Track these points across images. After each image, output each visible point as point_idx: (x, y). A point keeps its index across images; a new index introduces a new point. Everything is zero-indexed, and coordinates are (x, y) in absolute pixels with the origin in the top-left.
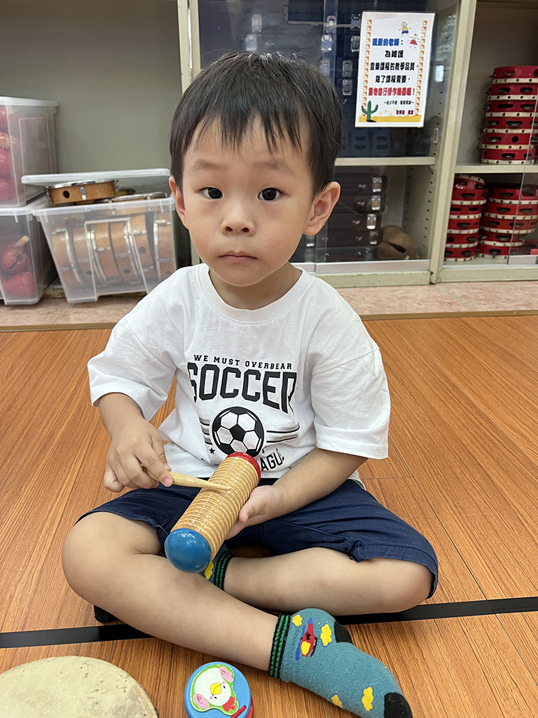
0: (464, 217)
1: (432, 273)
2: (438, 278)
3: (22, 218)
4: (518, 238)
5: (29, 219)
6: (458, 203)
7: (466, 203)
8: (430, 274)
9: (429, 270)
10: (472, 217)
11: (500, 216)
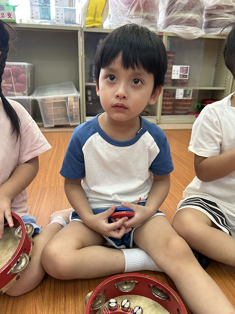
0: (167, 103)
1: (157, 120)
2: (159, 122)
3: (29, 100)
4: (185, 110)
5: (30, 100)
6: (165, 98)
7: (168, 98)
8: (156, 121)
9: (156, 119)
10: (170, 103)
11: (179, 103)
